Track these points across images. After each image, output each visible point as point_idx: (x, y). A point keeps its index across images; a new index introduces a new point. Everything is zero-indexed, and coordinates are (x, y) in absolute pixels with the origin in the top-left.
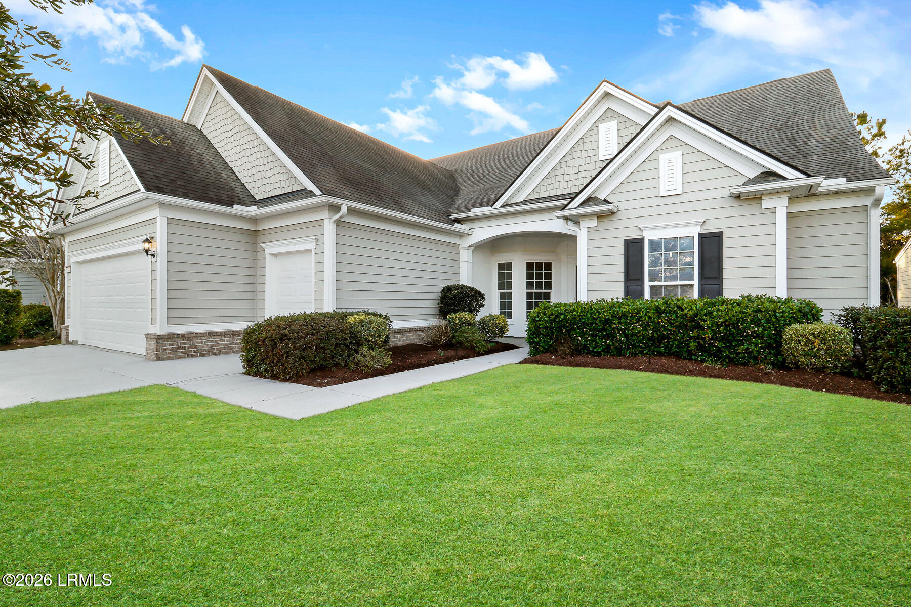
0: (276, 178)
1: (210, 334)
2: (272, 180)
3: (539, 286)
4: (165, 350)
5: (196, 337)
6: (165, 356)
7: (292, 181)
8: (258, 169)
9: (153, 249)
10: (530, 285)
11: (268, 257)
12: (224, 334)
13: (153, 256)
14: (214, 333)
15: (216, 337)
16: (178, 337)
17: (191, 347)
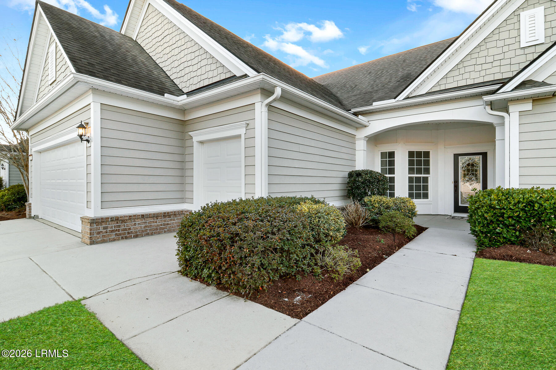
0: (203, 70)
1: (143, 216)
2: (199, 73)
3: (419, 171)
4: (99, 233)
5: (130, 219)
6: (99, 239)
7: (220, 70)
8: (186, 64)
9: (88, 135)
10: (411, 171)
11: (195, 145)
12: (156, 216)
13: (88, 141)
14: (147, 215)
15: (149, 219)
16: (112, 221)
17: (126, 230)
